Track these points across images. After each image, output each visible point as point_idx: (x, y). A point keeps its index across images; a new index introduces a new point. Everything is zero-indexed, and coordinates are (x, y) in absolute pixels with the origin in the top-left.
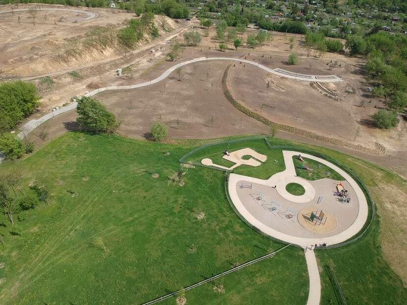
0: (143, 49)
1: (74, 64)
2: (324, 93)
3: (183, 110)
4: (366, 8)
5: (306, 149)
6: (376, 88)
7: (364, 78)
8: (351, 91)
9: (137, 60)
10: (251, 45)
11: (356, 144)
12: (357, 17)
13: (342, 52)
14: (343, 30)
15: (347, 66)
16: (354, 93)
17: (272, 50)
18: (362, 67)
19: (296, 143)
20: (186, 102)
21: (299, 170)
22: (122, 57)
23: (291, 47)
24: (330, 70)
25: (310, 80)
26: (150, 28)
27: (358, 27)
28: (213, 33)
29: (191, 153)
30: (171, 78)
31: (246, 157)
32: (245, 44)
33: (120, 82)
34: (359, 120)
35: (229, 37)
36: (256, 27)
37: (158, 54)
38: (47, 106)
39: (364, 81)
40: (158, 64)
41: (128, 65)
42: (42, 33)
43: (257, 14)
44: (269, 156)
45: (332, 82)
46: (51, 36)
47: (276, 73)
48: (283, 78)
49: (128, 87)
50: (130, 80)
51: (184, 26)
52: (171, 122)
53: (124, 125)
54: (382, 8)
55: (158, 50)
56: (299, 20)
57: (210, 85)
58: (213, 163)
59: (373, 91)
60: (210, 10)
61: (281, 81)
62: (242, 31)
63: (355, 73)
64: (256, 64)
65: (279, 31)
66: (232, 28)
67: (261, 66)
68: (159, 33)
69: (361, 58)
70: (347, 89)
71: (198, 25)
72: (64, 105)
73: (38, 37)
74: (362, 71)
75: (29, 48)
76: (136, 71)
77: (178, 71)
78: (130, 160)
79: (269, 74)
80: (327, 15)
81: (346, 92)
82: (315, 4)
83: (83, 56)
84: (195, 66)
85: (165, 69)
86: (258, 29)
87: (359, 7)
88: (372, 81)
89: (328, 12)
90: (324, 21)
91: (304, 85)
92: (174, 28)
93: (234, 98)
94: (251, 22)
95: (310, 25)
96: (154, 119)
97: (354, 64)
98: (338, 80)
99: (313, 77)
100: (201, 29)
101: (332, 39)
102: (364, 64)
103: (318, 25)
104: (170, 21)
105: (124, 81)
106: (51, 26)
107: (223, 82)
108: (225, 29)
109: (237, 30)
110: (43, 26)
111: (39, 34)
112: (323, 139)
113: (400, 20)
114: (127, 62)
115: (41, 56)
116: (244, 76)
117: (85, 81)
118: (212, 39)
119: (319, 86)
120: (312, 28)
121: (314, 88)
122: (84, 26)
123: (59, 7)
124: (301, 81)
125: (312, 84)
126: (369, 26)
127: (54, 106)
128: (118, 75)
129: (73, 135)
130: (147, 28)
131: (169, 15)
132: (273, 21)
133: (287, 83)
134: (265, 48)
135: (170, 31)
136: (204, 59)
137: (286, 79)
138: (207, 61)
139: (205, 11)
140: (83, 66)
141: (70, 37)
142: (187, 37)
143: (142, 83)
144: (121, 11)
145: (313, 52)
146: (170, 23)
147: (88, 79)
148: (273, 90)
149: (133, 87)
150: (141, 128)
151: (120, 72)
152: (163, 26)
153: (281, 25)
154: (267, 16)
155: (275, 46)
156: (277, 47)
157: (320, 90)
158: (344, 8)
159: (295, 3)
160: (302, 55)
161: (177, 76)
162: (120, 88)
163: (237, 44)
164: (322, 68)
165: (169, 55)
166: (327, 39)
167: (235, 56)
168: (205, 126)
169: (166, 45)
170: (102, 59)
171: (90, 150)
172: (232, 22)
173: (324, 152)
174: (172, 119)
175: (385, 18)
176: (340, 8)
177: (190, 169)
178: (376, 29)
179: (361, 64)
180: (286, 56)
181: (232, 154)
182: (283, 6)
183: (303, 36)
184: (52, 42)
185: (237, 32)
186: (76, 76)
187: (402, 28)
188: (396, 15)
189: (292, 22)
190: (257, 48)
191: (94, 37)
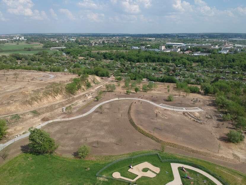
0: (80, 95)
1: (36, 106)
2: (192, 119)
3: (102, 133)
4: (209, 67)
5: (186, 161)
6: (225, 115)
7: (216, 108)
8: (209, 117)
9: (76, 101)
10: (145, 90)
11: (220, 155)
12: (205, 72)
13: (199, 93)
14: (198, 80)
15: (204, 101)
16: (211, 118)
17: (157, 93)
18: (213, 101)
19: (179, 157)
20: (104, 127)
21: (184, 179)
22: (67, 100)
23: (169, 91)
24: (194, 104)
25: (182, 111)
26: (86, 83)
27: (206, 78)
28: (122, 84)
29: (105, 167)
30: (96, 111)
31: (145, 170)
32: (141, 90)
33: (63, 116)
34: (218, 137)
35: (132, 86)
36: (147, 80)
37: (89, 97)
38: (12, 134)
39: (216, 110)
40: (89, 104)
41: (70, 105)
42: (20, 87)
43: (148, 73)
44: (161, 168)
45: (196, 111)
46: (25, 89)
47: (161, 106)
48: (165, 110)
49: (67, 119)
50: (70, 114)
51: (106, 80)
52: (93, 143)
53: (61, 147)
54: (218, 66)
55: (90, 95)
56: (171, 75)
57: (120, 115)
58: (121, 176)
59: (223, 117)
60: (121, 72)
61: (165, 112)
62: (140, 83)
63: (210, 105)
64: (148, 101)
65: (161, 82)
66: (134, 81)
67: (151, 103)
68: (91, 85)
69: (211, 96)
70: (206, 116)
71: (114, 80)
72: (23, 133)
73: (16, 90)
74: (214, 104)
75: (9, 96)
76: (74, 108)
77: (101, 107)
78: (61, 175)
79: (156, 108)
80: (187, 72)
81: (206, 118)
82: (180, 67)
83: (42, 100)
84: (111, 104)
85: (92, 106)
86: (148, 81)
87: (205, 67)
88: (221, 110)
89: (188, 71)
90: (186, 76)
91: (179, 114)
92: (100, 82)
93: (136, 124)
94: (144, 77)
95: (178, 78)
96: (82, 141)
97: (208, 100)
98: (200, 110)
99: (184, 108)
100: (116, 82)
101: (193, 85)
102: (214, 99)
103: (183, 78)
104: (98, 78)
105: (65, 115)
106: (26, 83)
107: (129, 113)
108: (129, 81)
109: (136, 82)
110: (21, 83)
111: (17, 88)
112: (197, 152)
113: (230, 72)
114: (70, 103)
115: (15, 101)
116: (141, 109)
117: (41, 116)
118: (122, 87)
119: (189, 114)
120: (179, 80)
121: (186, 116)
122: (46, 82)
123: (33, 72)
124: (177, 111)
125: (184, 113)
126: (212, 77)
127: (16, 135)
128: (63, 111)
129: (24, 156)
130: (84, 82)
131: (97, 75)
132: (156, 77)
133: (169, 113)
134: (153, 92)
135: (98, 83)
136: (117, 99)
137: (168, 110)
138: (119, 100)
139: (118, 72)
140: (41, 107)
141: (36, 89)
142: (107, 87)
143: (77, 116)
144: (70, 73)
145: (182, 93)
146: (98, 79)
147: (43, 115)
148: (160, 118)
149: (71, 119)
150: (72, 148)
151: (64, 110)
152: (94, 81)
153: (161, 78)
154: (153, 74)
155: (159, 90)
156: (160, 91)
157: (190, 117)
158: (196, 68)
159: (168, 67)
160: (175, 95)
161: (100, 111)
162: (63, 120)
163: (136, 90)
164: (189, 103)
165: (96, 98)
166: (189, 85)
167: (136, 97)
168: (117, 144)
169: (95, 92)
170: (54, 102)
171: (34, 167)
172: (134, 78)
173: (199, 163)
174: (95, 140)
175: (221, 72)
176: (194, 68)
177: (104, 181)
178: (217, 79)
179: (212, 99)
180: (166, 96)
181: (135, 167)
182: (162, 68)
183: (175, 84)
184: (24, 92)
185: (137, 83)
186: (35, 113)
187: (233, 77)
188: (227, 70)
189: (168, 77)
190: (148, 92)
191: (50, 89)
